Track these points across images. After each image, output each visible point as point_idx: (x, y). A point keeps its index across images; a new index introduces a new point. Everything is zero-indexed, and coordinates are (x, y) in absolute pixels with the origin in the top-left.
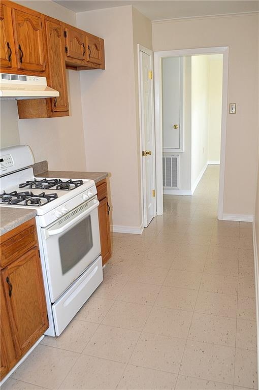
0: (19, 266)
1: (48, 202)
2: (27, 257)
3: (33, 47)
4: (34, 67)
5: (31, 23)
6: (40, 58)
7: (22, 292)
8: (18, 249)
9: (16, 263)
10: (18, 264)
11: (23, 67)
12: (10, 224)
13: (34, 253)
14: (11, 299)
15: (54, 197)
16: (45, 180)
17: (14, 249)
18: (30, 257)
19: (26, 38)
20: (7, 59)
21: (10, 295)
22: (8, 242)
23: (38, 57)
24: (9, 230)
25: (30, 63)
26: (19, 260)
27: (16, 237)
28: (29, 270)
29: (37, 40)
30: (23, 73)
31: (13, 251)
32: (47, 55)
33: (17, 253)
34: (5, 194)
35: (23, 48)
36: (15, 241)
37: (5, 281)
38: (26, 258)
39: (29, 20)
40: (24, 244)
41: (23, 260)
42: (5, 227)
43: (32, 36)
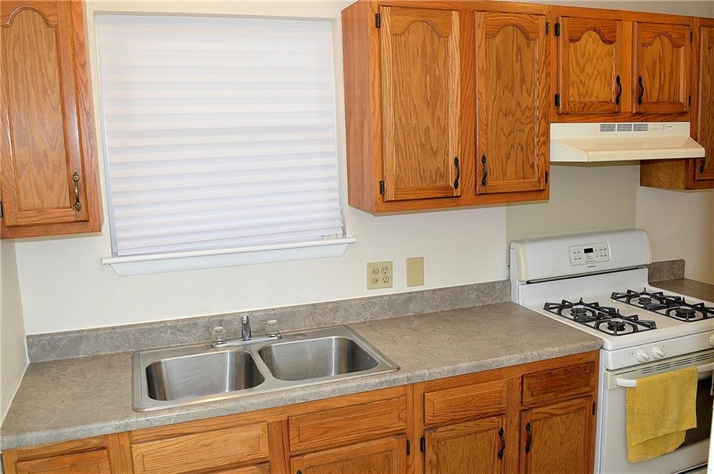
0: (552, 414)
1: (634, 332)
2: (569, 406)
3: (668, 77)
4: (664, 109)
5: (670, 37)
6: (681, 92)
7: (549, 455)
8: (555, 389)
9: (548, 409)
10: (552, 411)
11: (642, 110)
12: (550, 349)
13: (583, 405)
14: (526, 458)
15: (649, 326)
16: (661, 293)
17: (548, 388)
18: (574, 408)
19: (655, 62)
20: (614, 101)
21: (528, 450)
22: (540, 375)
23: (676, 92)
24: (545, 358)
25: (658, 102)
26: (555, 406)
27: (556, 371)
28: (569, 428)
29: (678, 63)
30: (642, 119)
31: (546, 390)
32: (698, 85)
33: (552, 394)
34: (581, 303)
35: (648, 80)
36: (553, 376)
37: (524, 428)
38: (566, 407)
39: (665, 34)
40: (568, 385)
41: (562, 408)
42: (540, 352)
43: (668, 58)
